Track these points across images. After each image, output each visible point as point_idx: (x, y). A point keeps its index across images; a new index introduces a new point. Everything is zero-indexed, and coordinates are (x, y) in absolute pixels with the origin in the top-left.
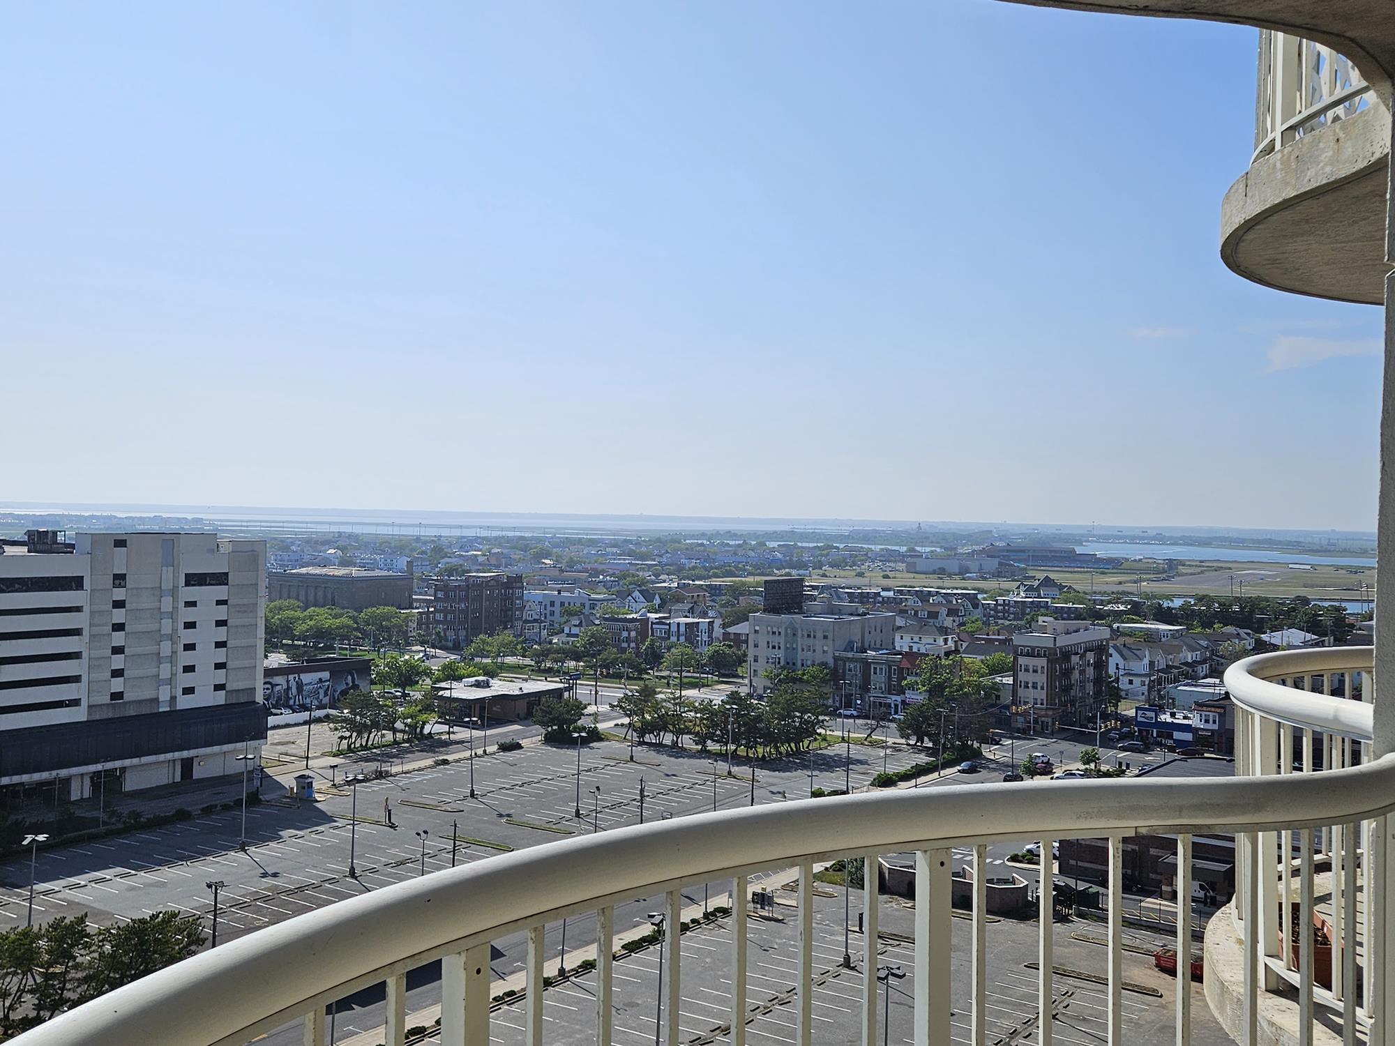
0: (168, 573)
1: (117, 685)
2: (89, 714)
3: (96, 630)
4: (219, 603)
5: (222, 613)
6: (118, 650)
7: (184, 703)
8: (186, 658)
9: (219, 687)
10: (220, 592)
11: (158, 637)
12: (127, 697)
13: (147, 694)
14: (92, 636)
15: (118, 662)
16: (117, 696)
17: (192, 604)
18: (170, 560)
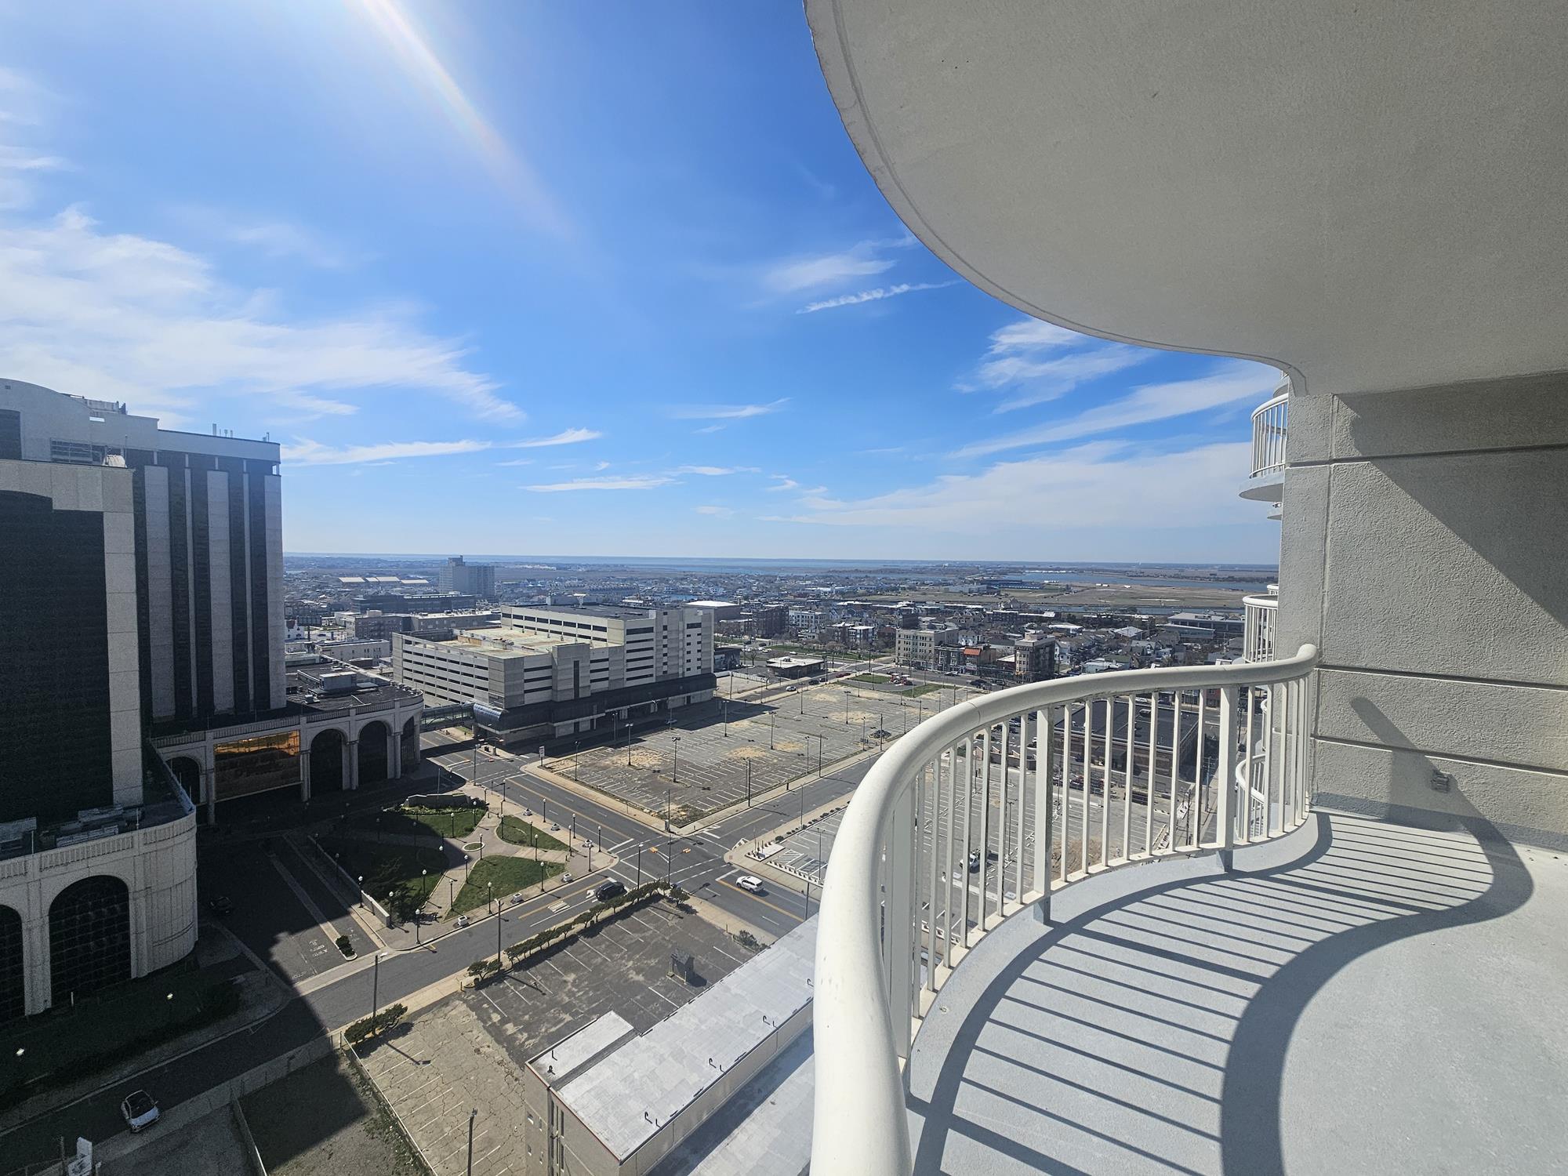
0: (681, 623)
1: (665, 668)
2: (656, 679)
3: (658, 647)
4: (698, 635)
5: (699, 639)
6: (665, 655)
7: (687, 674)
8: (687, 657)
9: (698, 668)
10: (699, 630)
11: (677, 649)
12: (668, 673)
13: (674, 671)
14: (657, 650)
15: (665, 659)
16: (665, 672)
17: (690, 636)
18: (682, 620)
